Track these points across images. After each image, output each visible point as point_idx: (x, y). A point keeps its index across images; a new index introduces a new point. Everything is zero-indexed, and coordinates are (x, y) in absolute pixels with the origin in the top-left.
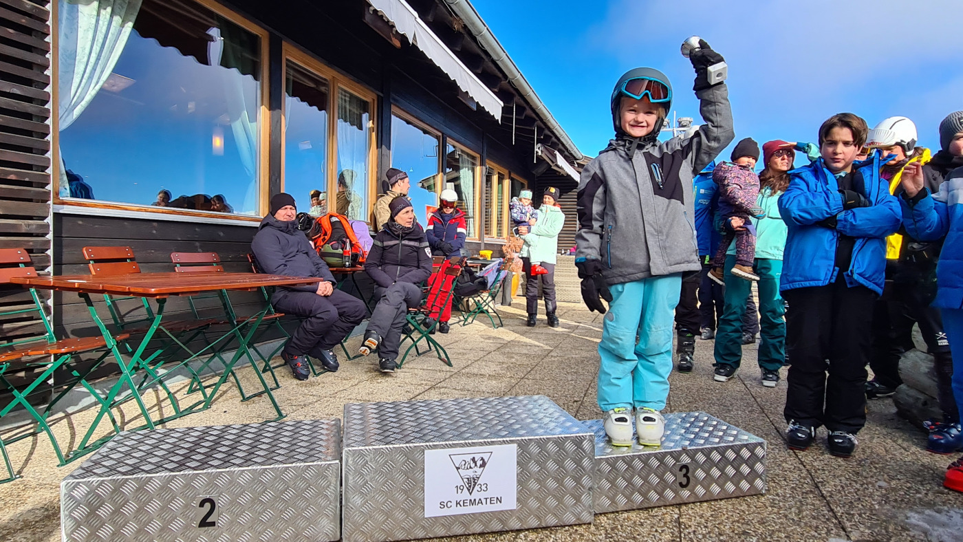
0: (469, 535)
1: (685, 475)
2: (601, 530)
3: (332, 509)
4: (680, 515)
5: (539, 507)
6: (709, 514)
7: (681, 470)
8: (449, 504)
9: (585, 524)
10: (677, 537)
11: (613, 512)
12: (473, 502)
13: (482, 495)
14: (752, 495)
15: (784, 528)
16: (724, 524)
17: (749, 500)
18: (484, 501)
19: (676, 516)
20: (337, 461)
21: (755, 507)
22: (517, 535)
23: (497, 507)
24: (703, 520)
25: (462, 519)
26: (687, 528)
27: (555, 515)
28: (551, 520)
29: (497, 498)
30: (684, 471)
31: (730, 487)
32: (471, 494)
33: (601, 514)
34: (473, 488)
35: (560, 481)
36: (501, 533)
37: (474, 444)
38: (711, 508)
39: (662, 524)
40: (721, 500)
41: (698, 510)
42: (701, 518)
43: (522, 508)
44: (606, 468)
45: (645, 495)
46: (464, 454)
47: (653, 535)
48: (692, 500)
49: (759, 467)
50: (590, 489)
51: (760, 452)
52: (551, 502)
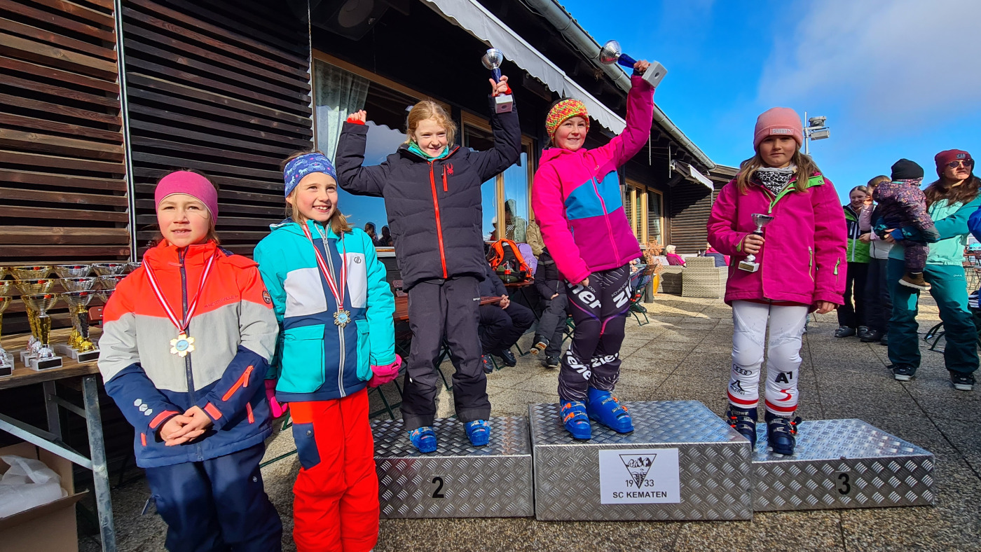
0: (639, 521)
1: (845, 483)
2: (762, 528)
3: (527, 491)
4: (842, 521)
5: (700, 503)
6: (873, 522)
7: (840, 478)
8: (621, 495)
9: (745, 521)
10: (839, 542)
11: (771, 512)
12: (641, 495)
13: (649, 489)
14: (920, 506)
15: (960, 544)
16: (891, 534)
17: (916, 510)
18: (651, 494)
19: (837, 521)
20: (530, 455)
21: (925, 518)
22: (682, 525)
23: (662, 500)
24: (867, 529)
25: (633, 508)
26: (850, 535)
27: (716, 510)
28: (713, 515)
29: (663, 493)
30: (844, 478)
31: (895, 497)
32: (639, 487)
33: (759, 512)
34: (641, 483)
35: (720, 482)
36: (667, 522)
37: (640, 447)
38: (875, 516)
39: (823, 528)
40: (885, 508)
41: (860, 517)
42: (864, 525)
43: (685, 502)
44: (764, 472)
45: (803, 498)
46: (632, 454)
47: (815, 538)
48: (853, 506)
49: (928, 480)
50: (749, 490)
51: (928, 465)
52: (713, 499)
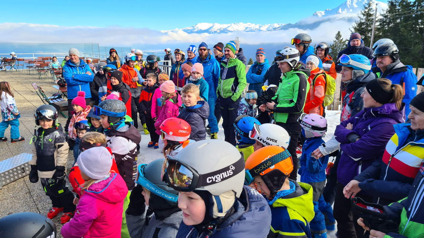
4: (24, 179)
11: (7, 184)
30: (23, 169)
44: (3, 175)
45: (14, 178)
